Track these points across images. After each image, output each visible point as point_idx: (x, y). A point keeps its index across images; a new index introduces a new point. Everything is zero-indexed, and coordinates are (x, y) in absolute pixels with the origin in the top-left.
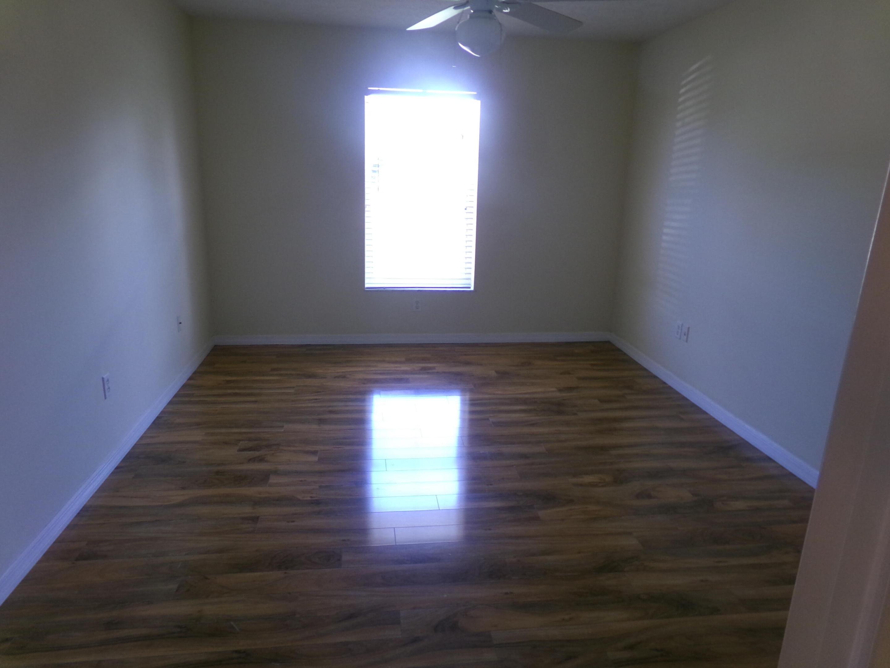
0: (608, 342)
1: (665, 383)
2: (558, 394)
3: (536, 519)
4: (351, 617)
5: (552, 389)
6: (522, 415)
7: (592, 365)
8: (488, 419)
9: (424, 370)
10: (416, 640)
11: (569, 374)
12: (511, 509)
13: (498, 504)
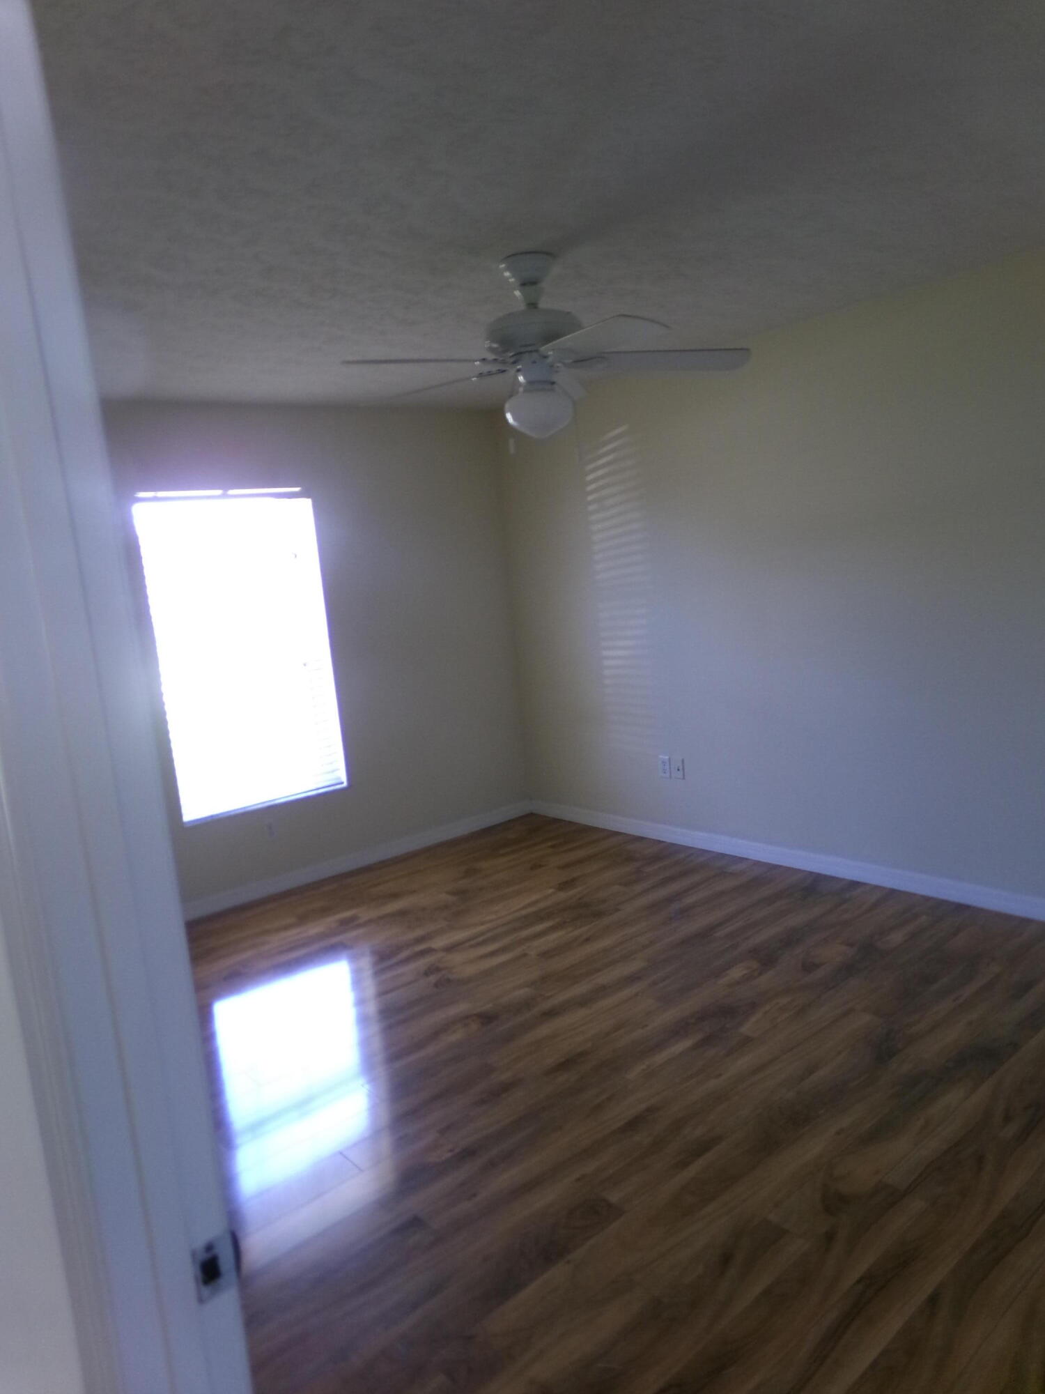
0: (531, 815)
1: (660, 842)
2: (562, 895)
3: (747, 1041)
4: (726, 1259)
5: (550, 891)
6: (560, 933)
7: (553, 847)
8: (525, 955)
9: (346, 924)
10: (830, 1237)
11: (540, 866)
12: (707, 1041)
13: (687, 1043)
